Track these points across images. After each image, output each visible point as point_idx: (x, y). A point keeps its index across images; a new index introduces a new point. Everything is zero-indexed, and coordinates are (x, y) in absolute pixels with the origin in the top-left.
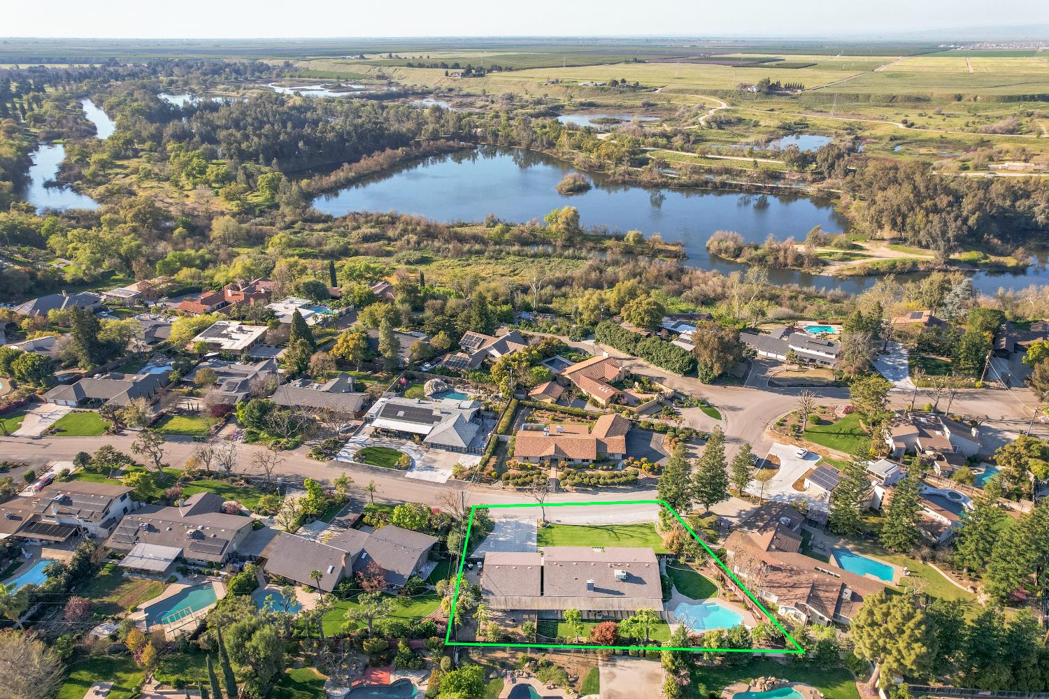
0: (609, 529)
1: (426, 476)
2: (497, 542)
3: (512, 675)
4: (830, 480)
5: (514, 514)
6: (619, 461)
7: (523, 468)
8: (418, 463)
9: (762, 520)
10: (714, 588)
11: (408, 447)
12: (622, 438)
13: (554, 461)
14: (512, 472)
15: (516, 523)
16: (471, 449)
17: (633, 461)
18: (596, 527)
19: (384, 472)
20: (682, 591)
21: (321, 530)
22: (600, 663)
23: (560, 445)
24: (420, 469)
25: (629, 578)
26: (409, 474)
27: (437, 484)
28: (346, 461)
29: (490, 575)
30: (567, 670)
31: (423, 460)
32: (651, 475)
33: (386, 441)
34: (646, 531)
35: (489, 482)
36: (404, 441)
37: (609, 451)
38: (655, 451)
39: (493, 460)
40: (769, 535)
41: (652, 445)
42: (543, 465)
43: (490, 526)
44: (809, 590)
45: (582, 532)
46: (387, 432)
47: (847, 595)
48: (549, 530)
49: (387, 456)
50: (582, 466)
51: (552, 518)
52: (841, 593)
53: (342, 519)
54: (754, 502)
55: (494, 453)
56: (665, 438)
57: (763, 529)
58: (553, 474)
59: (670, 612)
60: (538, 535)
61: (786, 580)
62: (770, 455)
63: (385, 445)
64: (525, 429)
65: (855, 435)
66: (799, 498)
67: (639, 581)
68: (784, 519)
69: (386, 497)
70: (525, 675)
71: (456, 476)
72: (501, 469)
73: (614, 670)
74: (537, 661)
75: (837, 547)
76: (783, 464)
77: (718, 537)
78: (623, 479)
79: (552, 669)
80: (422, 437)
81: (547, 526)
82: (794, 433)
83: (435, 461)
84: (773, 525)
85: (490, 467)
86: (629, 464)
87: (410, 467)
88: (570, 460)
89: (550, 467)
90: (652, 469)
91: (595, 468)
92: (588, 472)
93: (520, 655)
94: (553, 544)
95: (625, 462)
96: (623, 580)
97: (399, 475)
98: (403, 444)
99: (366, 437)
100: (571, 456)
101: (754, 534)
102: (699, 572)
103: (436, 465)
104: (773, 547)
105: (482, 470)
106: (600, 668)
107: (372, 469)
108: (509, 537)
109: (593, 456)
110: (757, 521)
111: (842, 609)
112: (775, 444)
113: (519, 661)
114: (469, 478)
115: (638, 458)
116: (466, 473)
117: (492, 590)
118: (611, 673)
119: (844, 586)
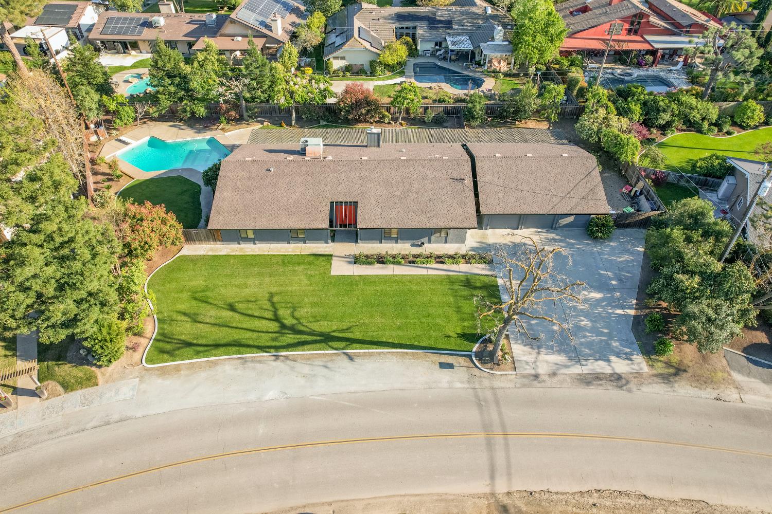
5: (593, 392)
15: (576, 355)
18: (326, 339)
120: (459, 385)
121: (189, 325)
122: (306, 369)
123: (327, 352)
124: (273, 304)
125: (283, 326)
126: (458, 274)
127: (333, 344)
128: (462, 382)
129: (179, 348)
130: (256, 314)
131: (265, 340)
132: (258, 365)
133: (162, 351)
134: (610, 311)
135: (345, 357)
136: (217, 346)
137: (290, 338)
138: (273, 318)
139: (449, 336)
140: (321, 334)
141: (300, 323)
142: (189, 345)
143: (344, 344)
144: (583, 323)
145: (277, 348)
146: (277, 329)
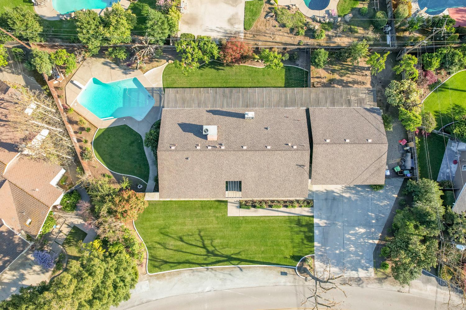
10: (97, 144)
15: (343, 268)
18: (229, 259)
43: (380, 258)
48: (297, 253)
60: (311, 239)
70: (318, 19)
81: (300, 262)
94: (293, 222)
108: (351, 235)
118: (232, 24)
120: (288, 284)
121: (163, 250)
122: (221, 276)
123: (230, 266)
124: (201, 237)
125: (208, 251)
126: (294, 215)
127: (232, 262)
128: (290, 282)
129: (162, 265)
130: (194, 243)
131: (201, 259)
132: (200, 273)
133: (155, 266)
134: (366, 241)
135: (238, 269)
136: (179, 263)
137: (212, 259)
138: (202, 246)
139: (286, 258)
140: (226, 256)
141: (216, 249)
142: (166, 262)
143: (238, 262)
144: (351, 249)
145: (207, 264)
146: (205, 253)
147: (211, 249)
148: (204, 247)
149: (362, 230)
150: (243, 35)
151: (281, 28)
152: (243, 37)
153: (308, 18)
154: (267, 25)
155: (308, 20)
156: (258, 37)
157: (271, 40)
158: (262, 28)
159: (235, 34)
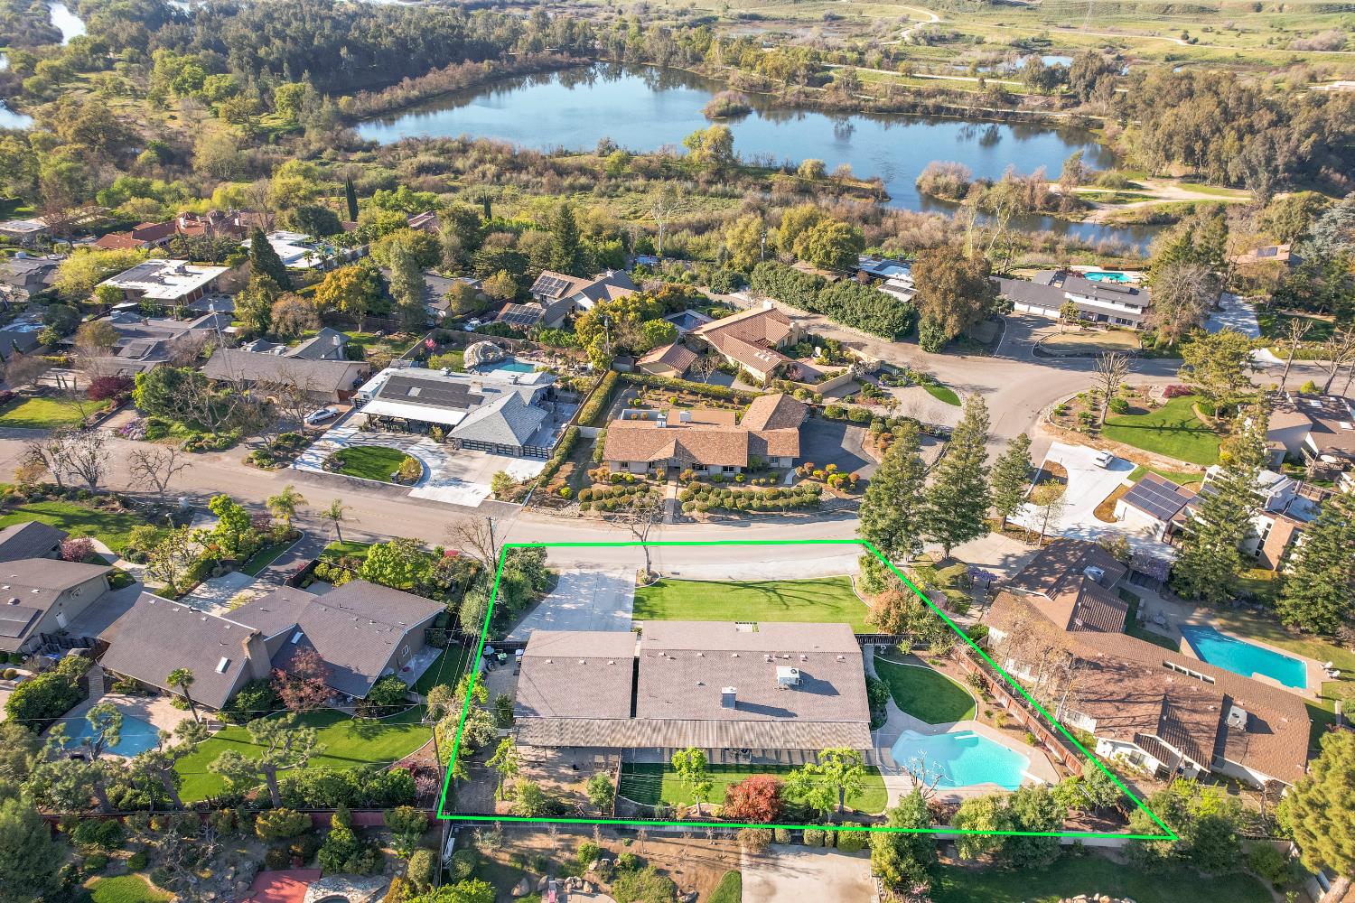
0: (768, 587)
1: (446, 494)
2: (558, 612)
3: (560, 887)
4: (1164, 503)
5: (595, 561)
6: (788, 470)
7: (618, 481)
8: (434, 473)
9: (1052, 572)
10: (968, 703)
11: (421, 447)
12: (795, 430)
13: (672, 470)
14: (597, 488)
15: (598, 576)
16: (528, 450)
17: (812, 469)
18: (745, 585)
19: (372, 488)
20: (906, 706)
21: (238, 590)
22: (744, 860)
23: (683, 442)
24: (437, 483)
25: (805, 683)
26: (416, 492)
27: (462, 508)
28: (310, 469)
29: (533, 675)
30: (676, 878)
31: (446, 469)
32: (843, 495)
33: (385, 438)
34: (837, 592)
35: (556, 504)
36: (416, 437)
37: (771, 452)
38: (849, 454)
39: (568, 468)
40: (1069, 600)
41: (845, 445)
42: (653, 477)
43: (550, 582)
44: (1159, 707)
45: (718, 593)
46: (388, 422)
47: (1237, 718)
48: (658, 590)
49: (382, 462)
50: (724, 477)
51: (664, 568)
52: (1224, 714)
53: (281, 569)
54: (1029, 541)
55: (568, 456)
56: (867, 434)
57: (1055, 590)
58: (671, 491)
59: (885, 751)
60: (637, 600)
61: (1111, 688)
62: (1047, 462)
63: (382, 445)
64: (627, 417)
65: (1190, 431)
66: (1111, 534)
67: (826, 689)
68: (1094, 570)
69: (368, 530)
70: (586, 888)
71: (498, 495)
72: (579, 481)
73: (774, 877)
74: (614, 856)
75: (1191, 622)
76: (1072, 476)
77: (969, 602)
78: (794, 500)
79: (645, 874)
80: (447, 429)
81: (655, 582)
82: (1086, 427)
83: (465, 470)
84: (1074, 582)
85: (560, 480)
86: (804, 476)
87: (419, 480)
88: (701, 467)
89: (665, 480)
90: (845, 484)
91: (745, 482)
92: (733, 489)
93: (582, 843)
94: (664, 616)
95: (798, 471)
96: (793, 687)
97: (397, 493)
98: (414, 443)
99: (352, 431)
100: (704, 461)
101: (1040, 599)
102: (937, 669)
103: (465, 477)
104: (1079, 622)
105: (544, 484)
106: (745, 873)
107: (353, 483)
108: (583, 603)
109: (741, 461)
110: (1041, 574)
111: (1228, 748)
112: (1055, 445)
113: (579, 857)
114: (520, 498)
115: (821, 465)
116: (516, 490)
117: (536, 706)
118: (767, 883)
119: (1227, 702)
120: (671, 566)
122: (756, 574)
123: (745, 580)
124: (785, 604)
125: (773, 591)
127: (742, 583)
129: (833, 582)
130: (795, 599)
132: (783, 575)
133: (842, 581)
134: (563, 598)
135: (734, 578)
136: (811, 583)
138: (782, 596)
139: (672, 586)
140: (749, 588)
141: (764, 593)
142: (828, 584)
143: (733, 583)
144: (585, 591)
145: (774, 582)
146: (777, 590)
147: (771, 594)
148: (780, 596)
149: (566, 606)
150: (743, 862)
151: (665, 868)
152: (743, 856)
153: (607, 893)
154: (693, 878)
155: (607, 887)
156: (713, 855)
157: (686, 849)
158: (705, 872)
159: (758, 864)
